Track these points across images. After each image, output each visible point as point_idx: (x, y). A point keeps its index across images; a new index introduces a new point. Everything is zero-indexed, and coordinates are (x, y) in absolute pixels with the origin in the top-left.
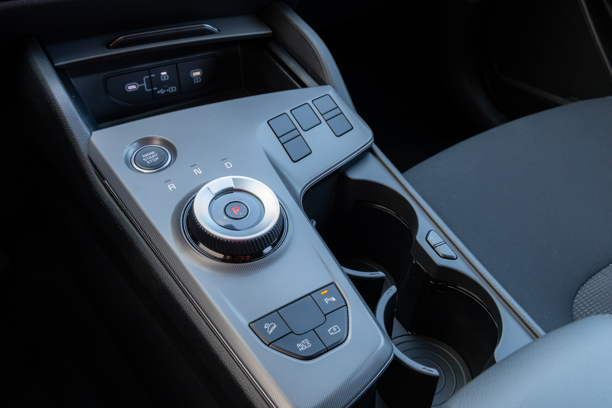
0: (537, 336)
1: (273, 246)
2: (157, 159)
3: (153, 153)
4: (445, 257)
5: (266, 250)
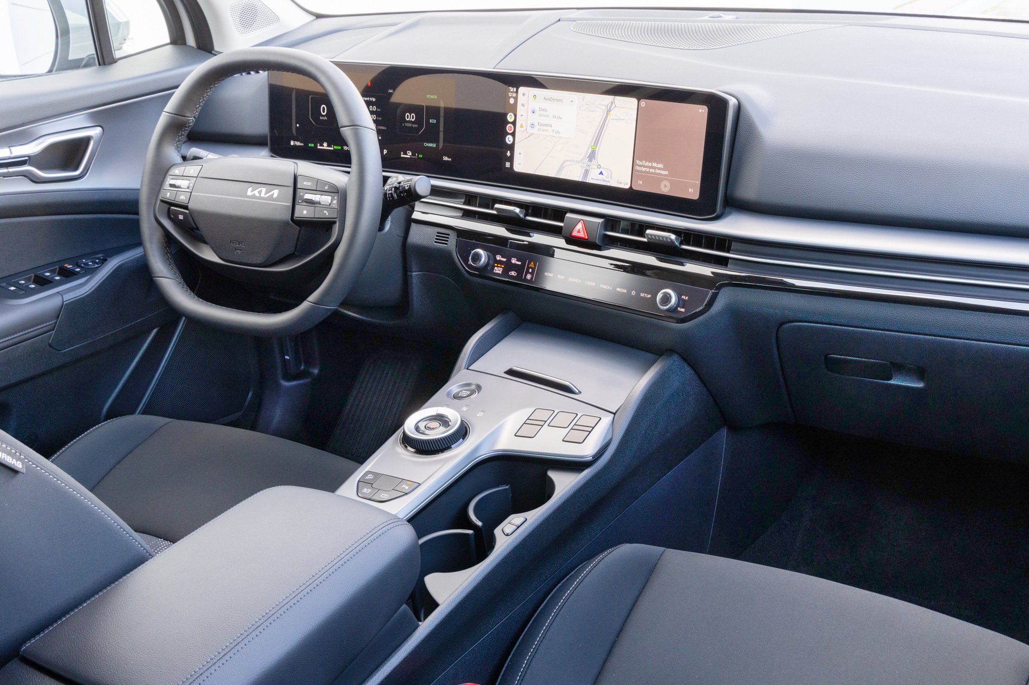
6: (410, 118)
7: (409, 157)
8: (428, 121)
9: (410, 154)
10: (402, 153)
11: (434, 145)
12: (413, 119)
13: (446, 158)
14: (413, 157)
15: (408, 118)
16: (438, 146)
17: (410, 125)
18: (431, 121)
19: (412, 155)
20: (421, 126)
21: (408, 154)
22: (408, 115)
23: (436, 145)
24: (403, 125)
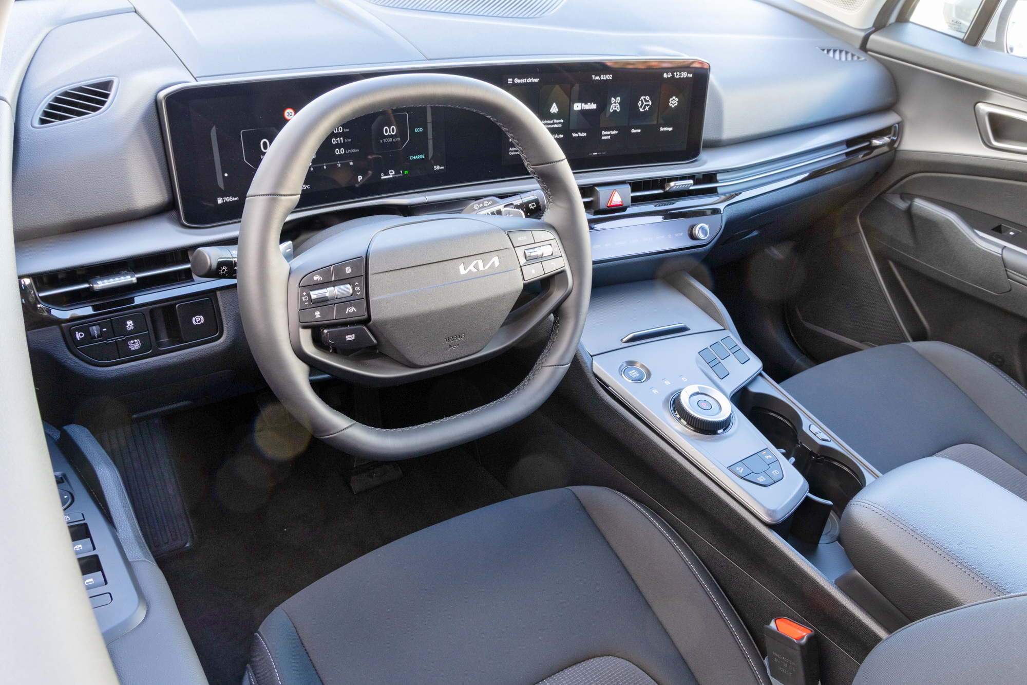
0: (878, 477)
1: (724, 430)
2: (638, 375)
3: (634, 371)
4: (823, 440)
5: (720, 431)
6: (390, 132)
7: (391, 176)
8: (412, 131)
9: (392, 173)
10: (382, 174)
11: (423, 157)
12: (393, 132)
13: (437, 168)
14: (397, 176)
15: (386, 132)
16: (427, 156)
17: (390, 140)
18: (416, 130)
19: (396, 174)
20: (404, 139)
21: (391, 174)
22: (386, 129)
23: (425, 156)
24: (381, 141)
